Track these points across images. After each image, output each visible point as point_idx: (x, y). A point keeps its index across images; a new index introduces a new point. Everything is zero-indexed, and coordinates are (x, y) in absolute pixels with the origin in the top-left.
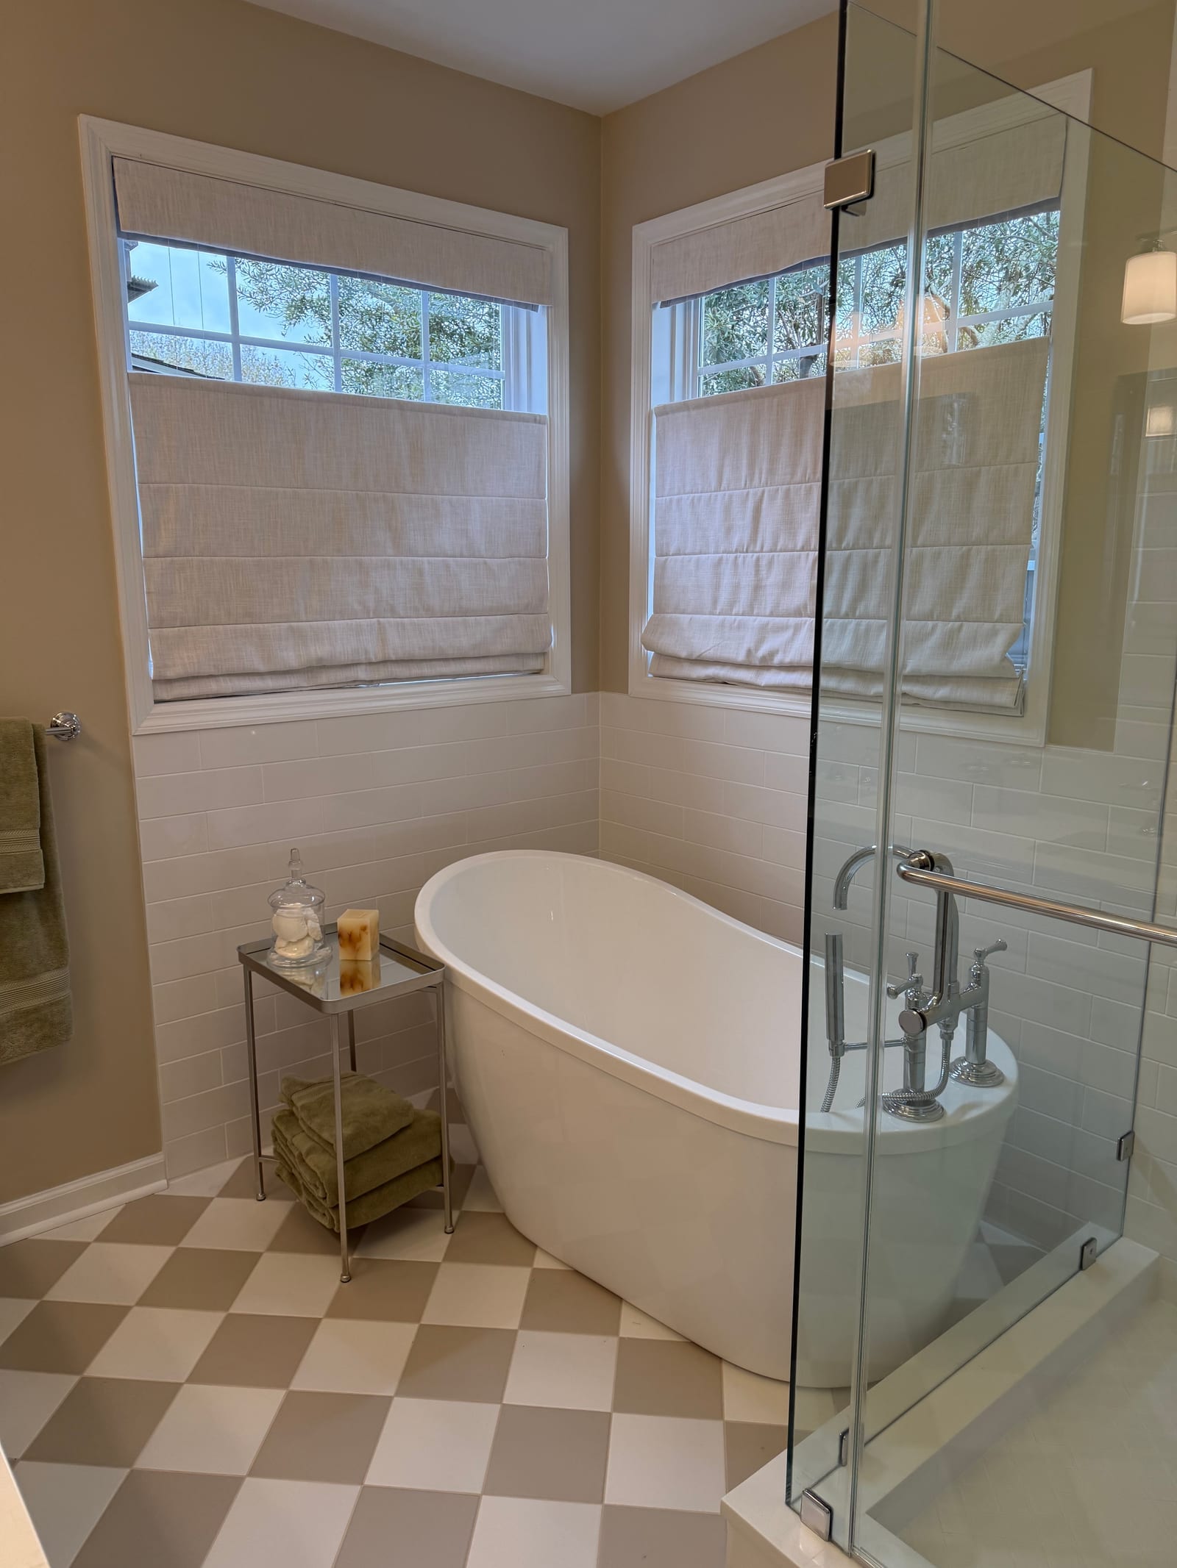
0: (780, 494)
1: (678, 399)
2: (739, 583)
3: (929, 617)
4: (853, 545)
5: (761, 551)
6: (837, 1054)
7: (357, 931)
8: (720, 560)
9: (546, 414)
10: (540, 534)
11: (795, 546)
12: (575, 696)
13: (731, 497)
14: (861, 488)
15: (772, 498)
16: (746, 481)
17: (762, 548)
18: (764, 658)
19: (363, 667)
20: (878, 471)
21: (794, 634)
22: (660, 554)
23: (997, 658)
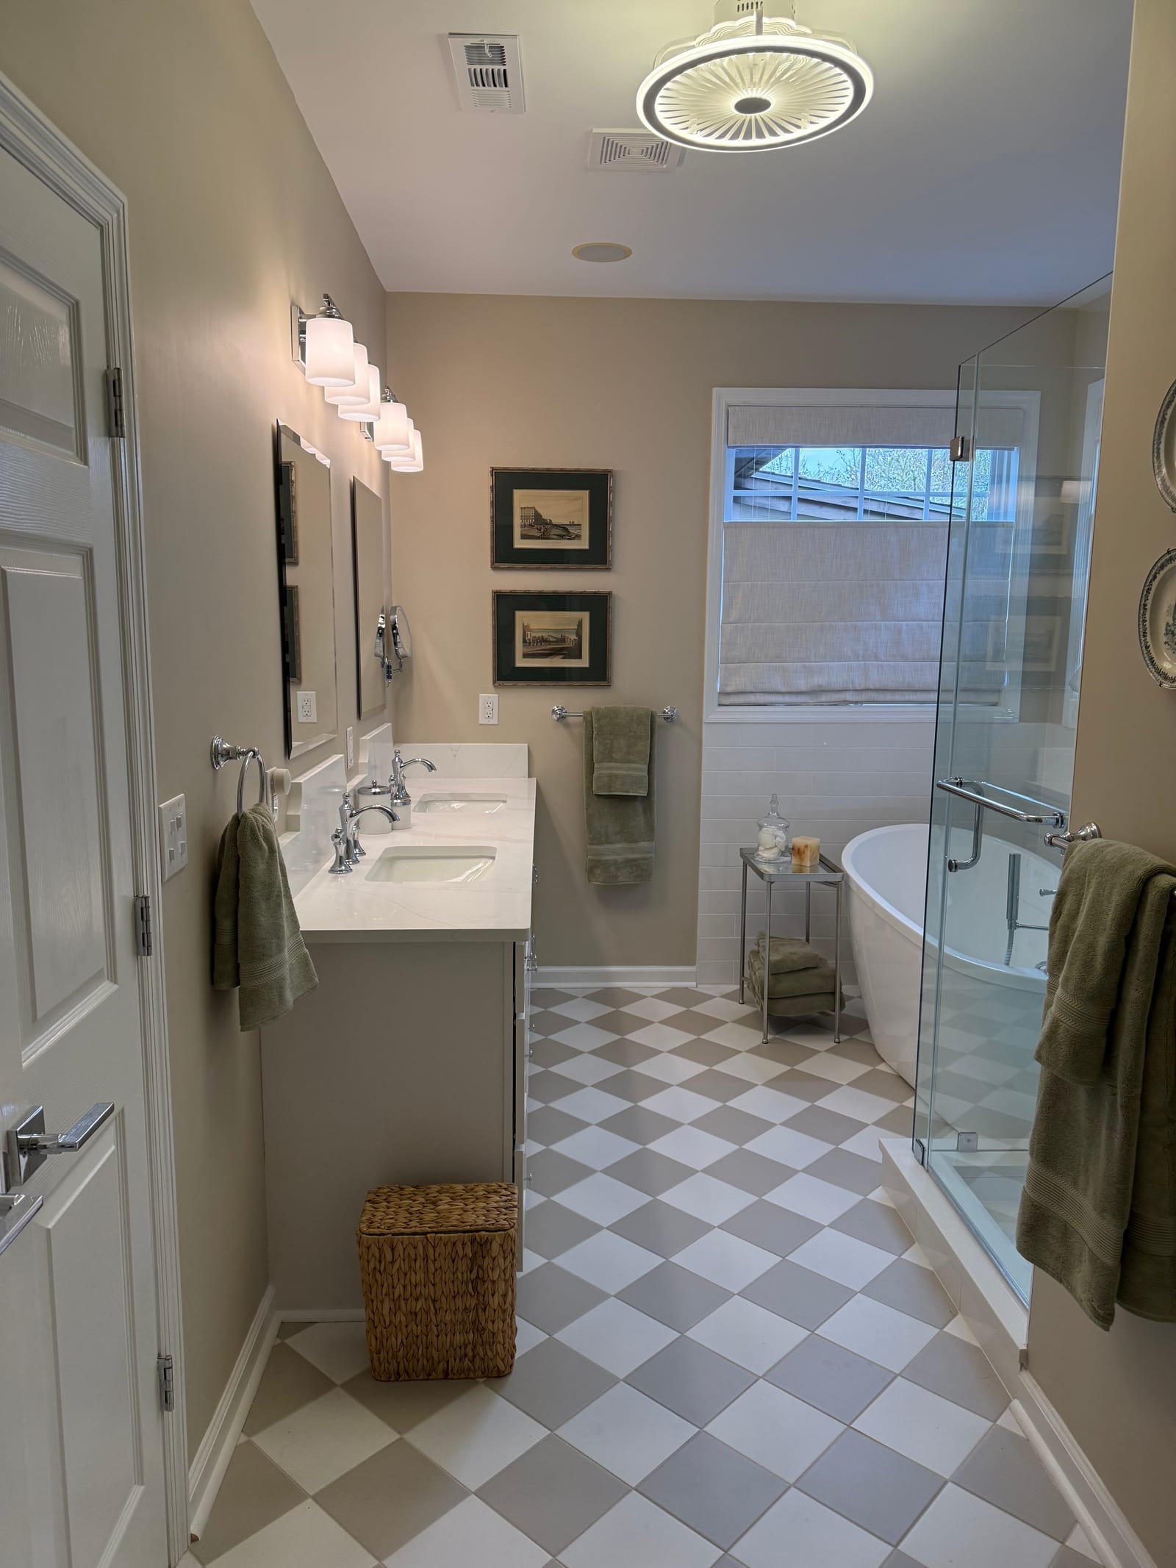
6: (1011, 928)
7: (802, 848)
9: (1012, 521)
12: (1023, 724)
19: (851, 693)
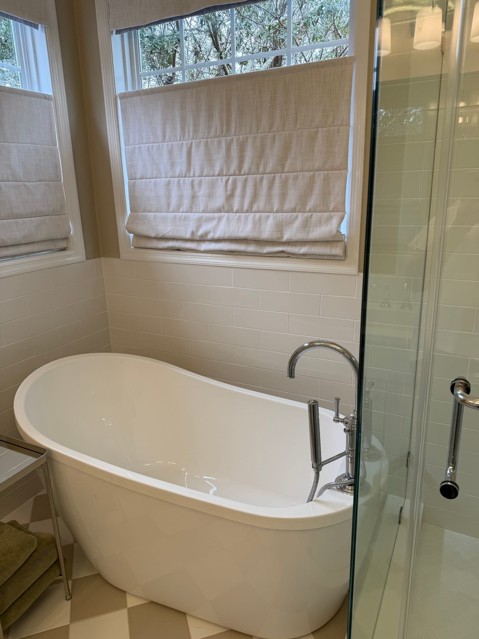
0: (202, 144)
1: (130, 89)
2: (182, 194)
3: (294, 210)
4: (248, 173)
5: (194, 176)
8: (169, 181)
9: (51, 94)
10: (57, 167)
11: (214, 173)
12: (89, 261)
13: (172, 145)
14: (250, 140)
15: (198, 146)
16: (180, 137)
17: (194, 174)
18: (202, 236)
20: (259, 131)
21: (218, 222)
22: (130, 178)
23: (334, 231)
